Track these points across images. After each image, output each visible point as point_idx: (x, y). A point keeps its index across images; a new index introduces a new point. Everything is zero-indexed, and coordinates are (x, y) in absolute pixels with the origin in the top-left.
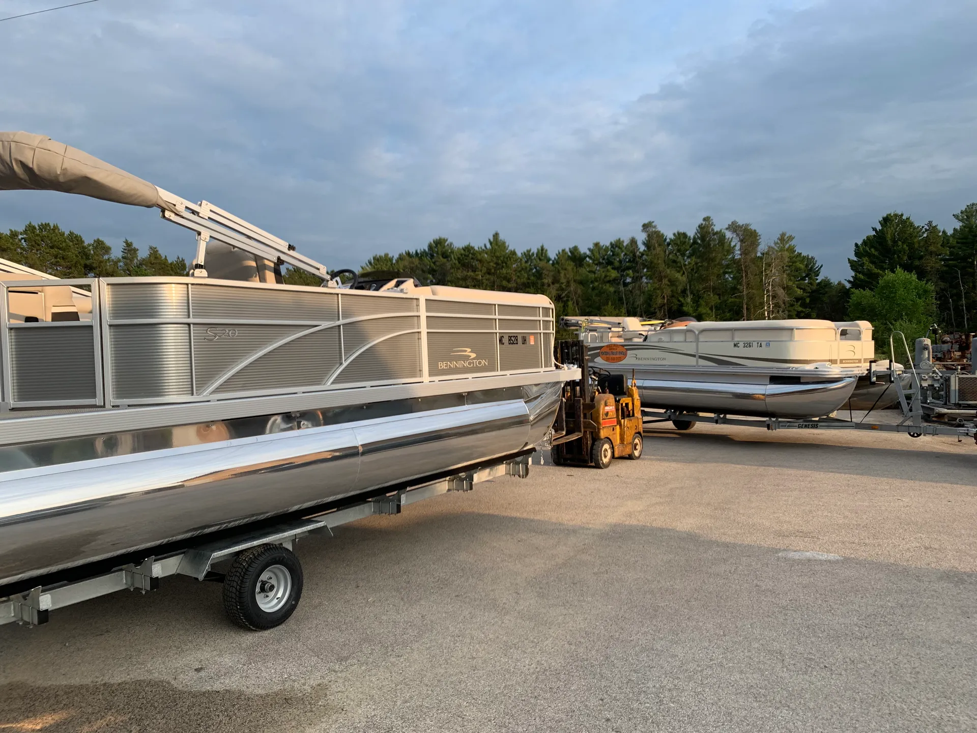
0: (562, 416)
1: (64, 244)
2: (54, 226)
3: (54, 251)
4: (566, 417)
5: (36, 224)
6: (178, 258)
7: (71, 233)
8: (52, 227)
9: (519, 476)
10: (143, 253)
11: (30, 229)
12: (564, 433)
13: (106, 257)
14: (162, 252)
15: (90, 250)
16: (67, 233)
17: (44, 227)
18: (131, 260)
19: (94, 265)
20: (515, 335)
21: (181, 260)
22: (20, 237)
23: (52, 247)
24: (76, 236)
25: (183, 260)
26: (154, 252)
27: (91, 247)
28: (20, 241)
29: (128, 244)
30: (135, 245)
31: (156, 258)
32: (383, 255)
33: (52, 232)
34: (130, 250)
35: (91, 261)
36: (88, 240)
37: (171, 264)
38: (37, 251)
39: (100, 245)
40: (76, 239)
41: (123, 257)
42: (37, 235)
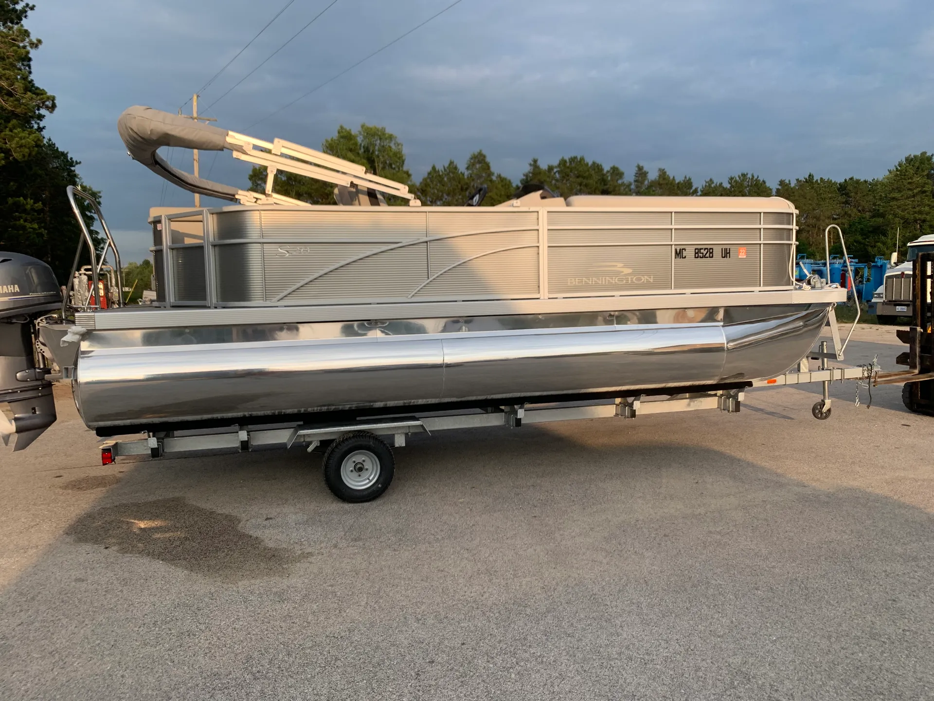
0: (915, 350)
1: (587, 173)
2: (580, 159)
3: (579, 180)
4: (921, 352)
5: (567, 158)
6: (686, 177)
7: (594, 163)
8: (579, 160)
9: (729, 411)
10: (653, 176)
11: (563, 162)
12: (917, 371)
13: (620, 182)
14: (671, 173)
15: (608, 177)
16: (590, 163)
17: (573, 160)
18: (642, 183)
19: (610, 190)
20: (709, 247)
21: (688, 179)
22: (555, 170)
23: (578, 177)
24: (598, 165)
25: (690, 179)
26: (663, 173)
27: (609, 174)
28: (555, 173)
29: (640, 168)
30: (645, 169)
31: (664, 179)
32: (918, 153)
33: (579, 163)
34: (641, 173)
35: (608, 186)
36: (606, 168)
37: (678, 183)
38: (567, 180)
39: (616, 172)
40: (597, 168)
41: (635, 181)
42: (568, 167)
